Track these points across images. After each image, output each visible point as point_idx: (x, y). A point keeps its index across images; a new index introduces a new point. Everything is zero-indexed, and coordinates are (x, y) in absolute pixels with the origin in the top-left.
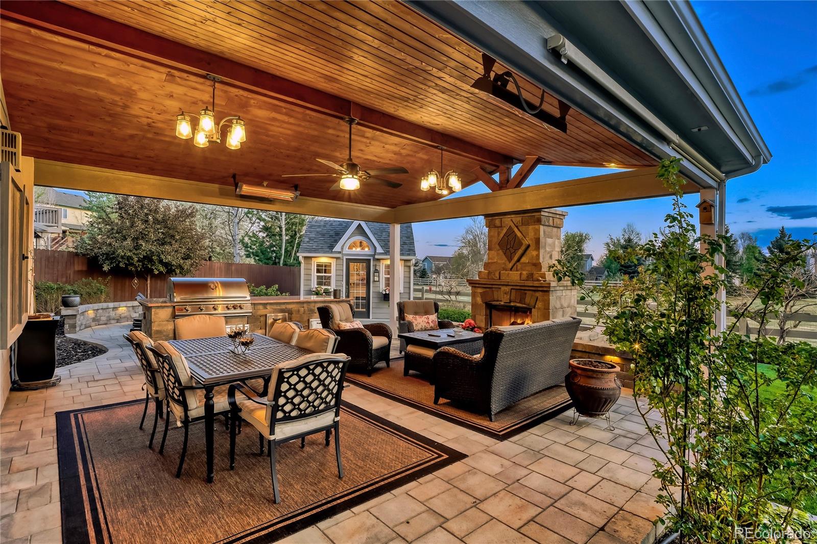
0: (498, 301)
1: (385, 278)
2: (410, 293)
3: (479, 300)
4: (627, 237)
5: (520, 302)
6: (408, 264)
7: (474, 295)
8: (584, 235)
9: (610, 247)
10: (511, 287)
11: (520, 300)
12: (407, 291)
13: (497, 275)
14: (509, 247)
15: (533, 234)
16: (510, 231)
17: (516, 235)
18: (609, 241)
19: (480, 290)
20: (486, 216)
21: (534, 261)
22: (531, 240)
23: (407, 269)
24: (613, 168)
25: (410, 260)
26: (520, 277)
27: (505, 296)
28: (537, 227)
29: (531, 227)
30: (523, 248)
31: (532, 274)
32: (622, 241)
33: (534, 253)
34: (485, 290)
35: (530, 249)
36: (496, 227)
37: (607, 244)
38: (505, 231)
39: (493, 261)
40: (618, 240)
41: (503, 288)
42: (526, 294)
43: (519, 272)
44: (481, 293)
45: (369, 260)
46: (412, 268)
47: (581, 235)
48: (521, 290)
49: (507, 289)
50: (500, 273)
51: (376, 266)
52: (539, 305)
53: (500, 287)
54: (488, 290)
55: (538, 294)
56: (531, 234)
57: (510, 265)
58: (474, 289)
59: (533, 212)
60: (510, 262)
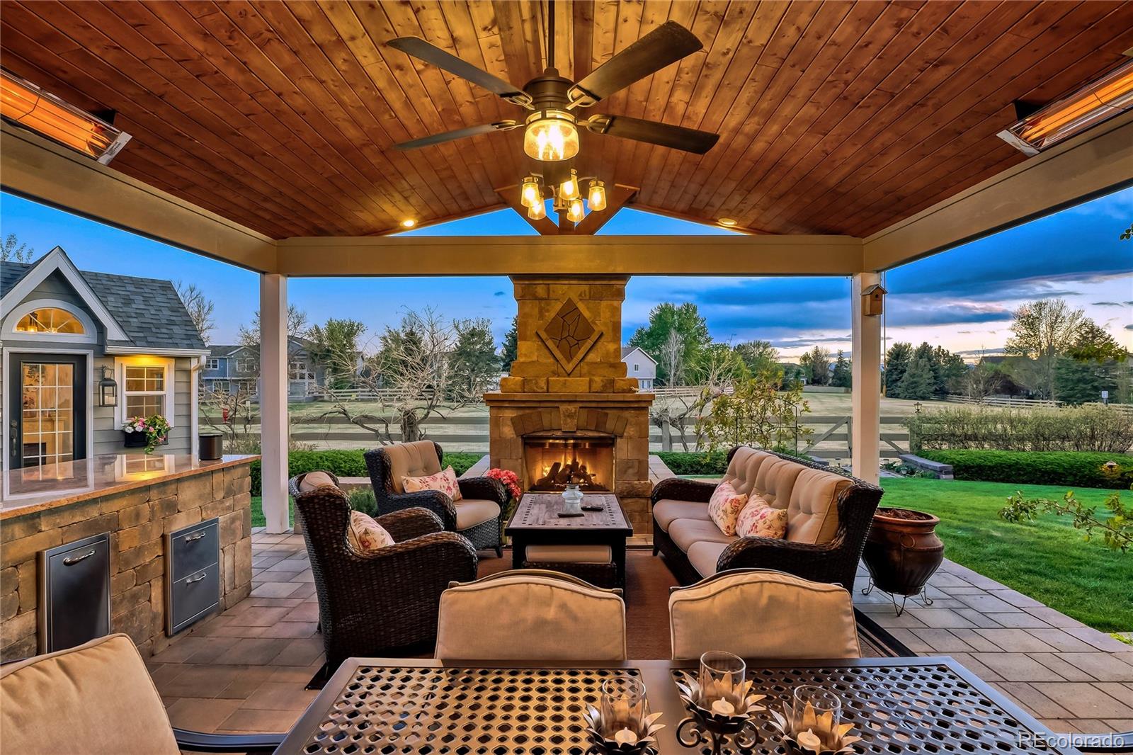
0: (549, 430)
1: (129, 398)
2: (189, 428)
3: (508, 432)
4: (408, 329)
5: (596, 430)
6: (185, 365)
7: (495, 423)
8: (356, 324)
9: (387, 341)
10: (581, 405)
11: (597, 426)
12: (183, 422)
13: (542, 383)
14: (565, 334)
15: (608, 314)
16: (570, 309)
17: (580, 314)
18: (387, 334)
19: (509, 414)
20: (516, 277)
21: (612, 360)
22: (605, 324)
23: (183, 378)
24: (726, 227)
25: (188, 358)
26: (590, 388)
27: (569, 420)
28: (615, 303)
29: (604, 303)
30: (594, 337)
31: (612, 382)
32: (403, 336)
33: (612, 347)
34: (520, 413)
35: (602, 340)
36: (536, 298)
37: (384, 338)
38: (558, 306)
39: (530, 360)
40: (398, 335)
41: (563, 407)
42: (607, 414)
43: (588, 379)
44: (512, 419)
45: (84, 357)
46: (195, 376)
47: (352, 325)
48: (597, 409)
49: (572, 408)
50: (548, 382)
51: (103, 369)
52: (631, 431)
53: (557, 405)
54: (527, 411)
55: (627, 414)
56: (605, 314)
57: (569, 367)
58: (495, 411)
59: (611, 279)
60: (569, 363)
